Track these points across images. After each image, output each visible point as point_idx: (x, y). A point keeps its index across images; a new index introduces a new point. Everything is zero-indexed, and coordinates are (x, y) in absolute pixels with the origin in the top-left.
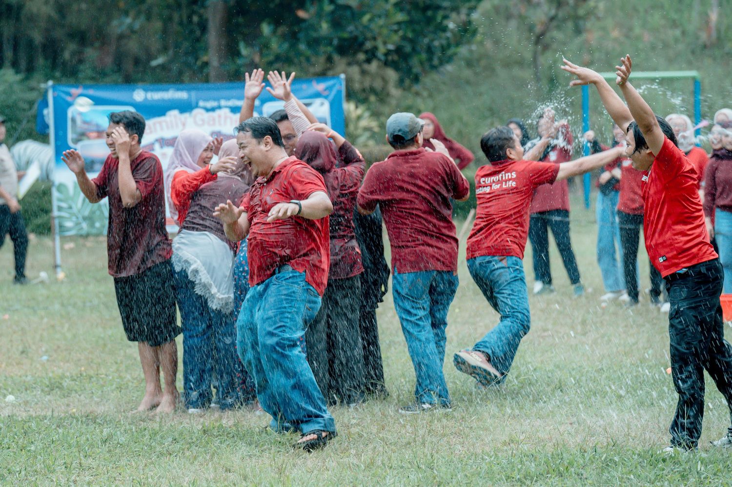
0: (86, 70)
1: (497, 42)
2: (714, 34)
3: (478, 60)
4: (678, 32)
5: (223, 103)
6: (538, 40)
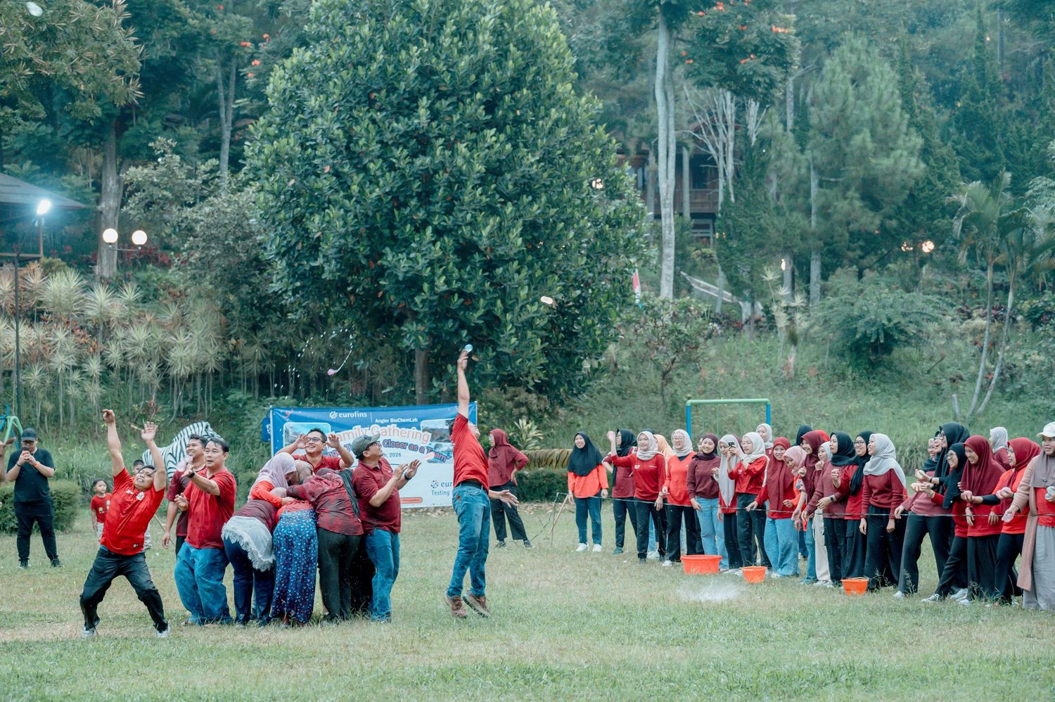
0: (343, 396)
1: (639, 377)
2: (792, 372)
3: (626, 390)
4: (768, 371)
5: (392, 420)
6: (665, 374)
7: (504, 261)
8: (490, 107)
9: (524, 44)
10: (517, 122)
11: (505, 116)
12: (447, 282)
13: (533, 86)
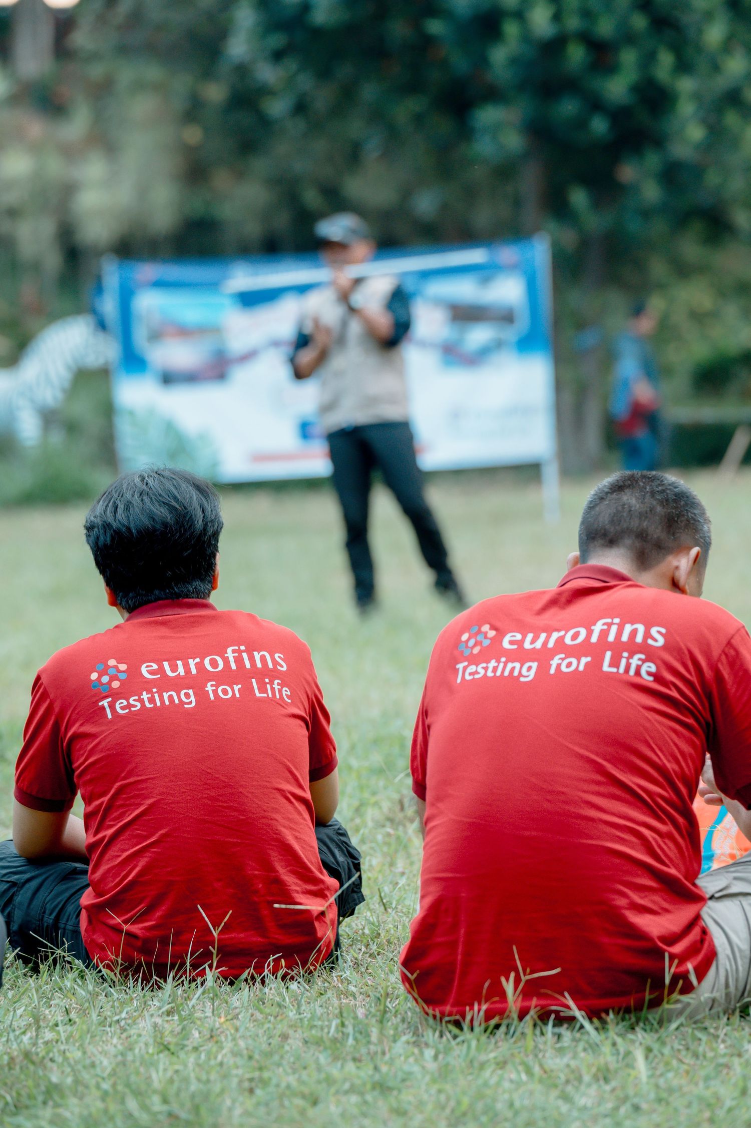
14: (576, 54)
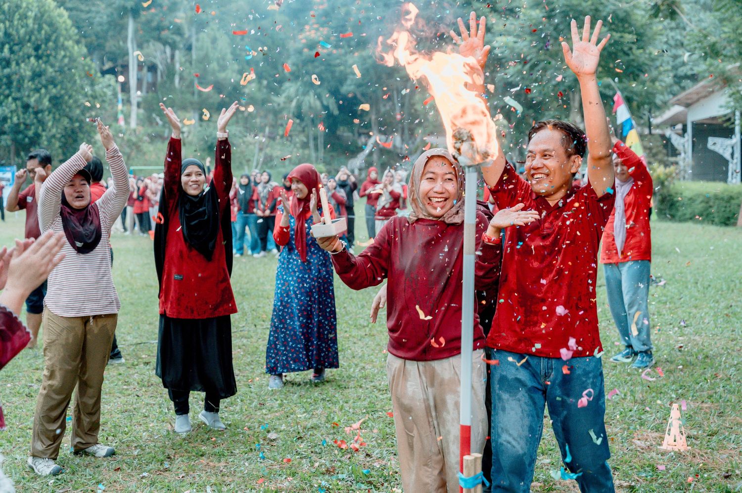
7: (42, 111)
8: (37, 48)
9: (51, 25)
10: (48, 56)
11: (42, 54)
12: (18, 119)
13: (55, 42)
14: (22, 126)
